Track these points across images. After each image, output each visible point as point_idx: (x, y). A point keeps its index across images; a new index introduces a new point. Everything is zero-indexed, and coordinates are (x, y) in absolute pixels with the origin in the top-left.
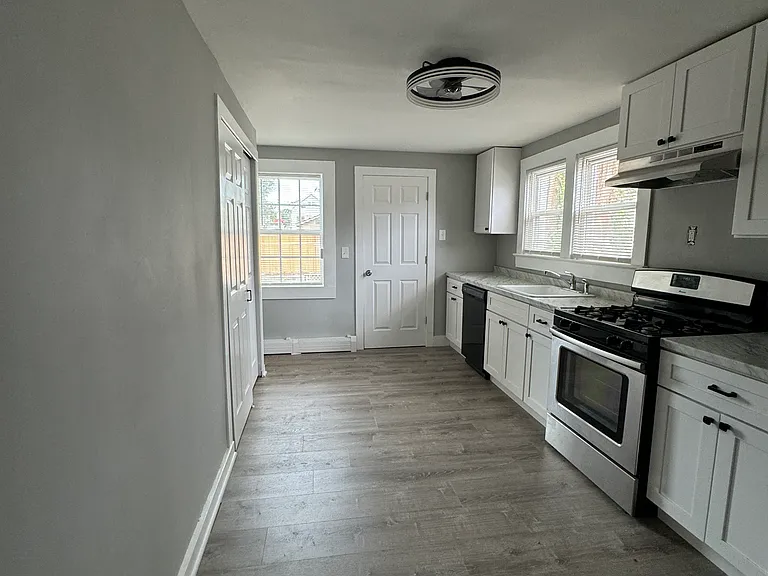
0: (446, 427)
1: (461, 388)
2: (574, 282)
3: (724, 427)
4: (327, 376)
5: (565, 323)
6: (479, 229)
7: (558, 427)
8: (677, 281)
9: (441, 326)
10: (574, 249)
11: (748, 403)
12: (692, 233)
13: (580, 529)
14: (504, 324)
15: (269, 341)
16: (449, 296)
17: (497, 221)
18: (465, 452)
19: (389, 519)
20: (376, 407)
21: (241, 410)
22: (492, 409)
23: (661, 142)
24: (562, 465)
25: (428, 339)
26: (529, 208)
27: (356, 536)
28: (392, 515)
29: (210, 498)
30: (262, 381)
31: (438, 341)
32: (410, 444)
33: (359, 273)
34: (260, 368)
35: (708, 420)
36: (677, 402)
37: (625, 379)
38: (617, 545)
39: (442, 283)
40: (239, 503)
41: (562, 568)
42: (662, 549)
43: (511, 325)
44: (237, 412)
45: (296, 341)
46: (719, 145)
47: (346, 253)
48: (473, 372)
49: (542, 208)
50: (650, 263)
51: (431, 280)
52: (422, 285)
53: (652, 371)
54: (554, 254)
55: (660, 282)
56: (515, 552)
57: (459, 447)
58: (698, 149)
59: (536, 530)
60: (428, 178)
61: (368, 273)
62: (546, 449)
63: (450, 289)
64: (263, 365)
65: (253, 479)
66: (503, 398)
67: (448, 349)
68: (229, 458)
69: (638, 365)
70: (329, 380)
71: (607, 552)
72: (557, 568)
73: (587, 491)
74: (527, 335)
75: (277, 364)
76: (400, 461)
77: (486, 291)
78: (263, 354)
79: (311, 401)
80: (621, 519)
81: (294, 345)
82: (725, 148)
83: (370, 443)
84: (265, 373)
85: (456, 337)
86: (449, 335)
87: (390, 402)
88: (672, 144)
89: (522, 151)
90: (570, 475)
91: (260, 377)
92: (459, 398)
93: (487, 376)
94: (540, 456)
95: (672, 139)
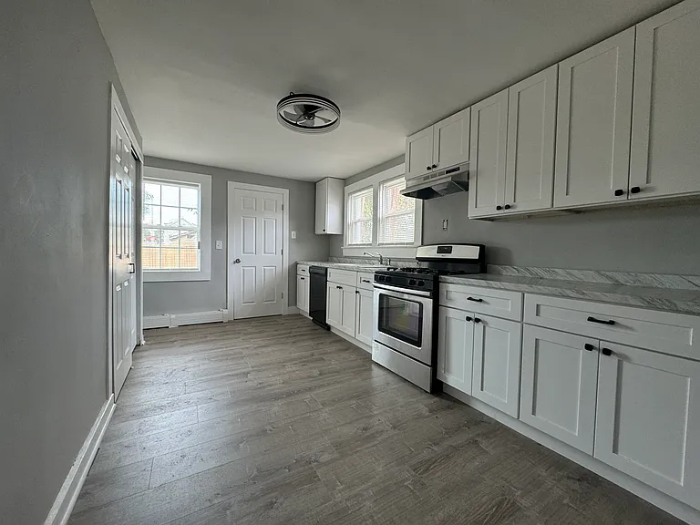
0: (304, 361)
1: (311, 337)
2: (382, 260)
3: (477, 320)
4: (204, 340)
5: (381, 278)
6: (319, 231)
7: (379, 348)
8: (440, 250)
9: (293, 299)
10: (380, 241)
11: (488, 303)
12: (445, 223)
13: (401, 407)
14: (340, 288)
15: (147, 318)
16: (299, 277)
17: (331, 225)
18: (320, 374)
19: (268, 427)
20: (249, 356)
21: (122, 366)
22: (334, 347)
23: (429, 168)
24: (385, 373)
25: (284, 309)
26: (350, 219)
27: (241, 445)
28: (270, 424)
29: (87, 444)
30: (141, 348)
31: (292, 310)
32: (279, 375)
33: (230, 261)
34: (138, 338)
35: (468, 319)
36: (451, 313)
37: (421, 305)
38: (425, 411)
39: (294, 269)
40: (121, 444)
41: (397, 431)
42: (449, 407)
43: (345, 288)
44: (117, 368)
45: (173, 316)
46: (458, 169)
47: (220, 245)
48: (317, 327)
49: (358, 217)
50: (425, 243)
51: (286, 265)
52: (279, 269)
53: (436, 297)
54: (368, 245)
55: (432, 252)
56: (365, 429)
57: (316, 372)
58: (448, 172)
59: (375, 412)
60: (283, 195)
61: (238, 261)
62: (373, 366)
63: (299, 272)
64: (142, 336)
65: (135, 423)
66: (341, 340)
67: (299, 316)
68: (108, 408)
69: (428, 294)
70: (207, 341)
71: (420, 416)
72: (392, 432)
73: (402, 384)
74: (357, 292)
75: (155, 336)
76: (273, 387)
77: (326, 269)
78: (142, 328)
79: (190, 358)
80: (424, 396)
81: (172, 319)
82: (461, 171)
83: (246, 379)
84: (143, 342)
85: (304, 305)
86: (300, 305)
87: (259, 351)
88: (434, 169)
89: (345, 181)
90: (390, 378)
91: (138, 345)
92: (311, 343)
93: (328, 328)
94: (370, 369)
95: (434, 166)
